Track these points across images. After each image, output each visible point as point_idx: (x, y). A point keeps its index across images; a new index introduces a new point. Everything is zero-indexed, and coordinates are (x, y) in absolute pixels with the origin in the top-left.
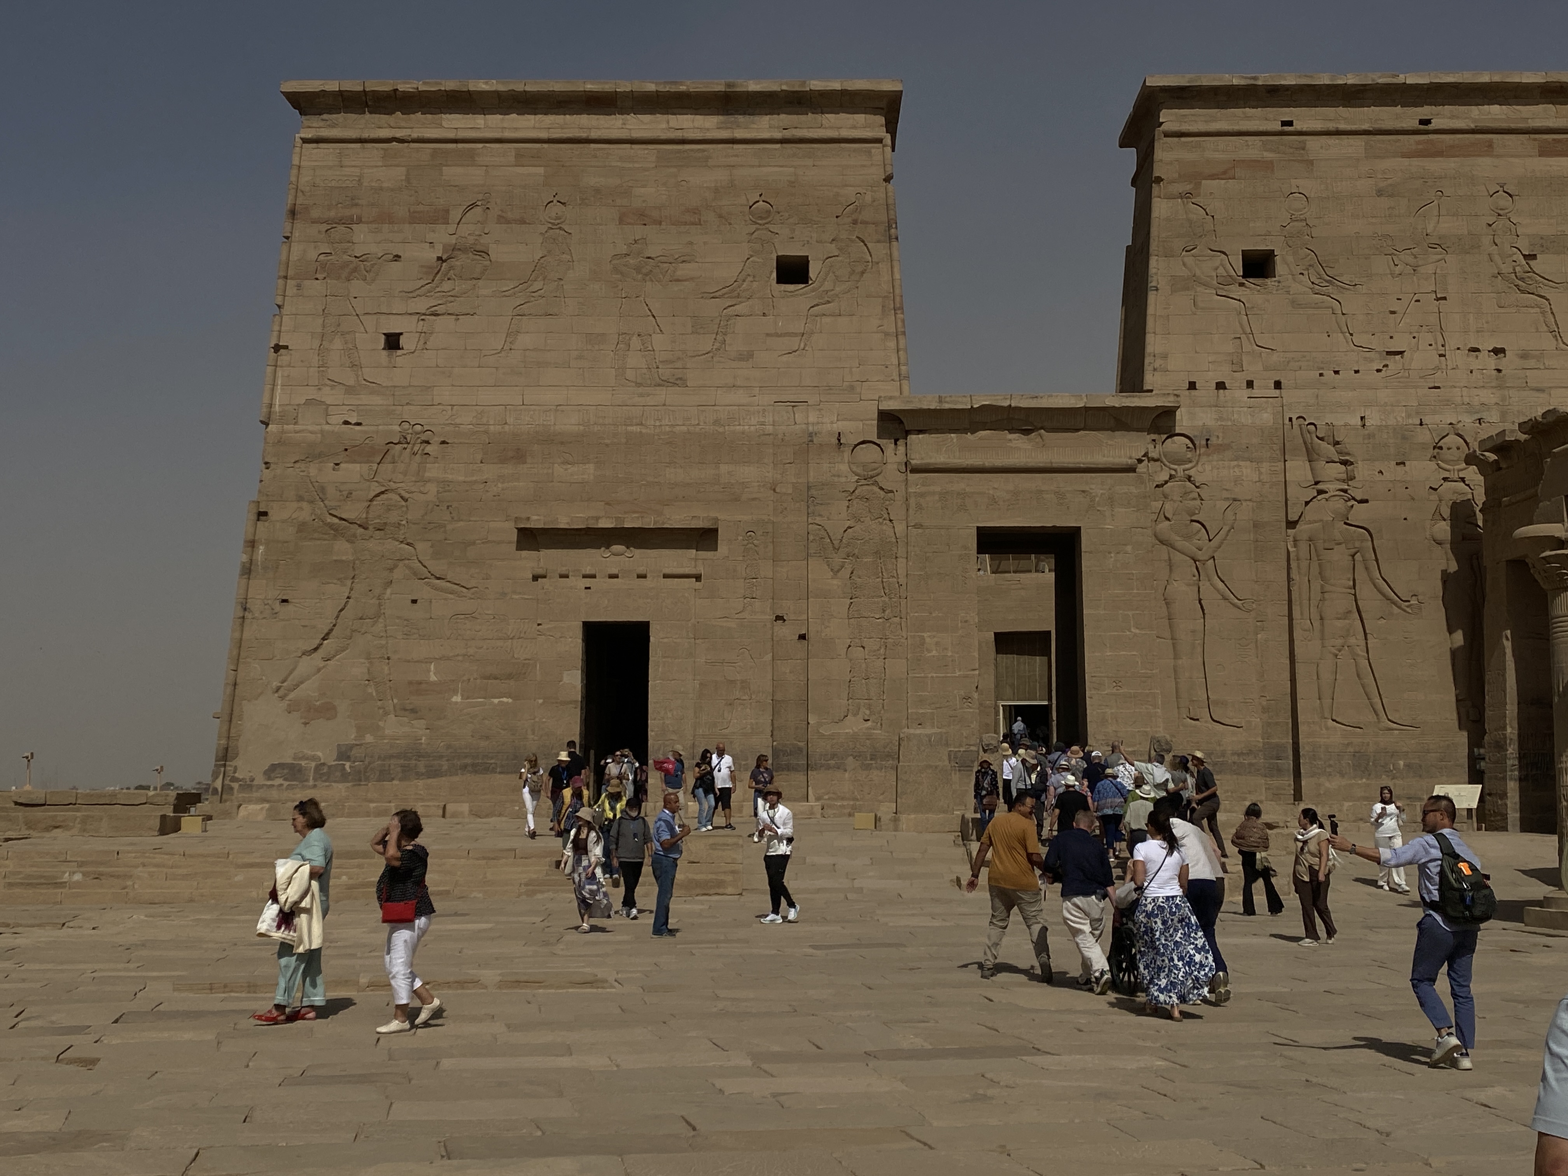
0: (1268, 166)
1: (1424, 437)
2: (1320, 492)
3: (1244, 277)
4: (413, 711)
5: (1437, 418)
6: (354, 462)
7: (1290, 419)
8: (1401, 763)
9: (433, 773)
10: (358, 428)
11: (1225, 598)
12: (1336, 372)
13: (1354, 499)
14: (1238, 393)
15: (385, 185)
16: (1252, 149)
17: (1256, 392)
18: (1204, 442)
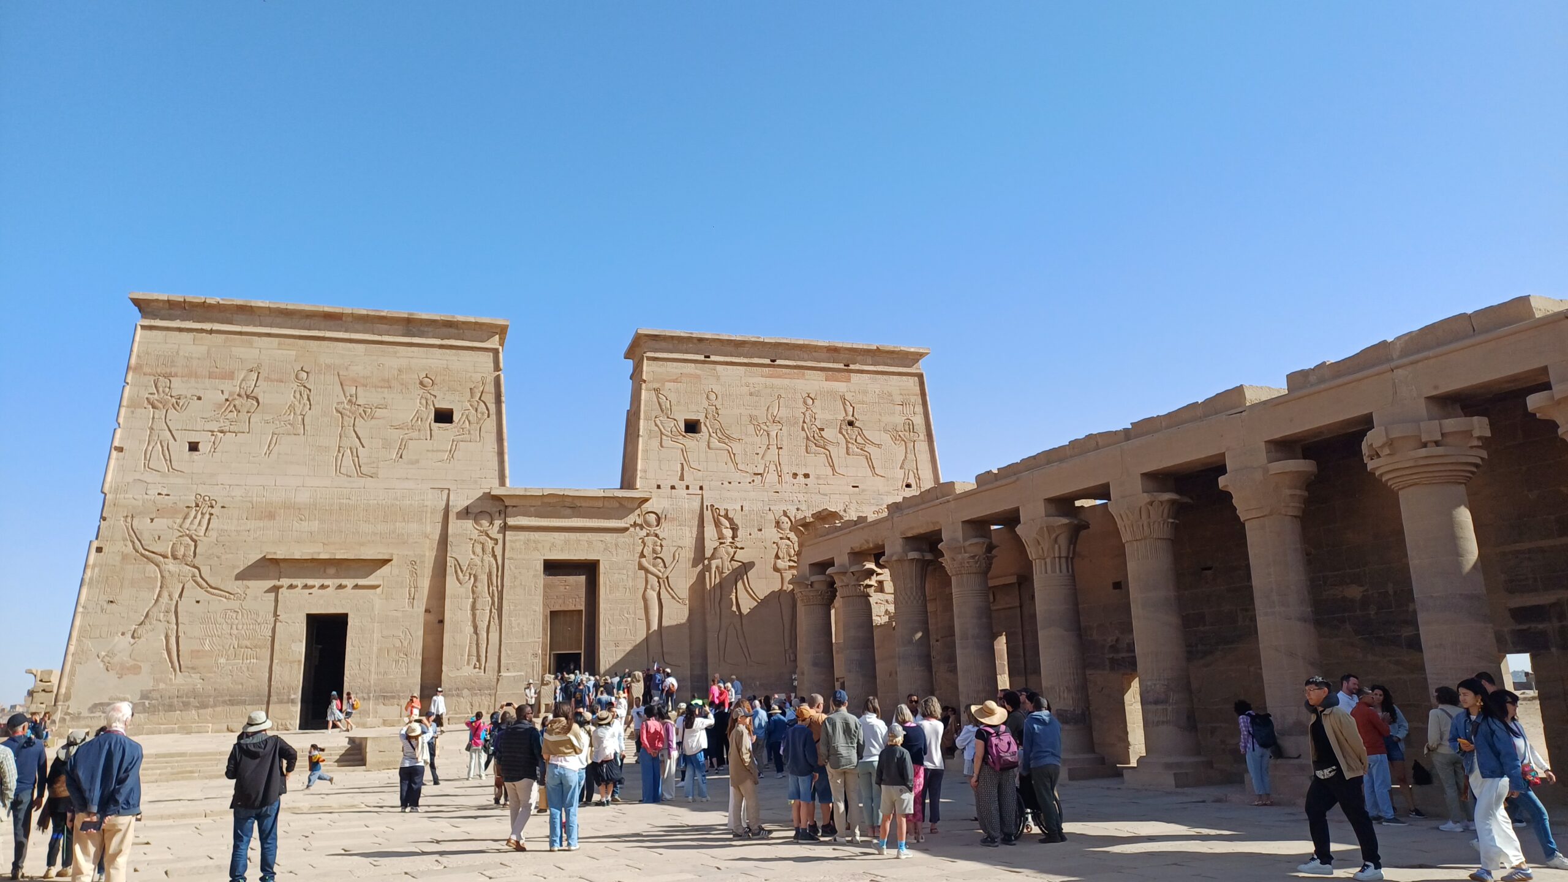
0: (698, 377)
1: (771, 516)
2: (721, 543)
3: (686, 432)
4: (193, 668)
5: (777, 508)
6: (163, 517)
7: (707, 506)
8: (758, 683)
9: (204, 706)
10: (167, 497)
11: (673, 597)
12: (730, 483)
13: (736, 547)
14: (681, 492)
15: (194, 355)
16: (690, 368)
17: (690, 491)
18: (664, 516)
